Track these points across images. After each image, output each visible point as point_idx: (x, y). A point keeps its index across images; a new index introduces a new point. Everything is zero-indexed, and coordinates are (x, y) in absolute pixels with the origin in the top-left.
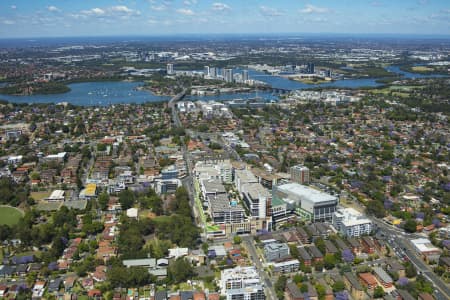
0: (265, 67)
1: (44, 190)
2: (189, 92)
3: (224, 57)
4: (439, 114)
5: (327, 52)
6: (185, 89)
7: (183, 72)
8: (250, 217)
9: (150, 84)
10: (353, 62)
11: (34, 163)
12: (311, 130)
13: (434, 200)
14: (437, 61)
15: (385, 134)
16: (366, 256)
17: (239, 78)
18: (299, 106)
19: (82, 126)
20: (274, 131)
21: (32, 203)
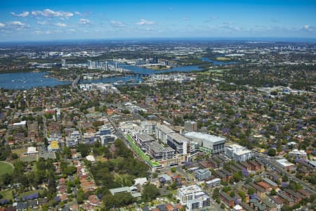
0: (124, 60)
1: (20, 147)
2: (82, 78)
3: (93, 54)
4: (247, 86)
5: (160, 50)
6: (79, 76)
7: (72, 65)
8: (177, 155)
9: (53, 74)
10: (179, 56)
11: (5, 130)
12: (177, 99)
13: (272, 137)
14: (229, 53)
15: (222, 99)
16: (254, 172)
17: (112, 68)
18: (158, 84)
19: (23, 103)
20: (155, 101)
21: (15, 157)
